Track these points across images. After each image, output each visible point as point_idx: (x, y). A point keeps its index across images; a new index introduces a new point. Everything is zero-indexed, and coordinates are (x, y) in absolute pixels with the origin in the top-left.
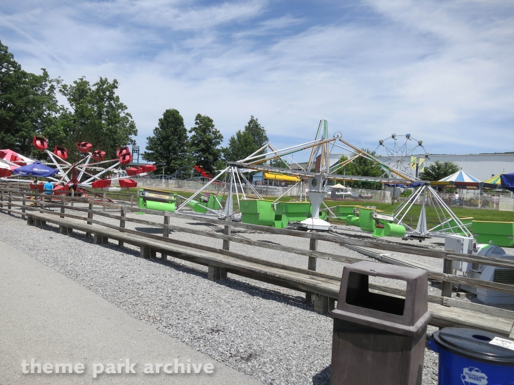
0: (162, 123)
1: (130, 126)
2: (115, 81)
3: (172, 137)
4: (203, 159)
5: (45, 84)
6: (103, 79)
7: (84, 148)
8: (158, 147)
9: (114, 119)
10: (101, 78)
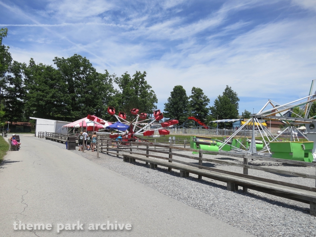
0: (172, 94)
1: (153, 98)
2: (145, 72)
3: (179, 102)
4: (197, 115)
5: (107, 78)
6: (138, 72)
7: (135, 112)
8: (171, 109)
9: (144, 95)
10: (137, 72)
